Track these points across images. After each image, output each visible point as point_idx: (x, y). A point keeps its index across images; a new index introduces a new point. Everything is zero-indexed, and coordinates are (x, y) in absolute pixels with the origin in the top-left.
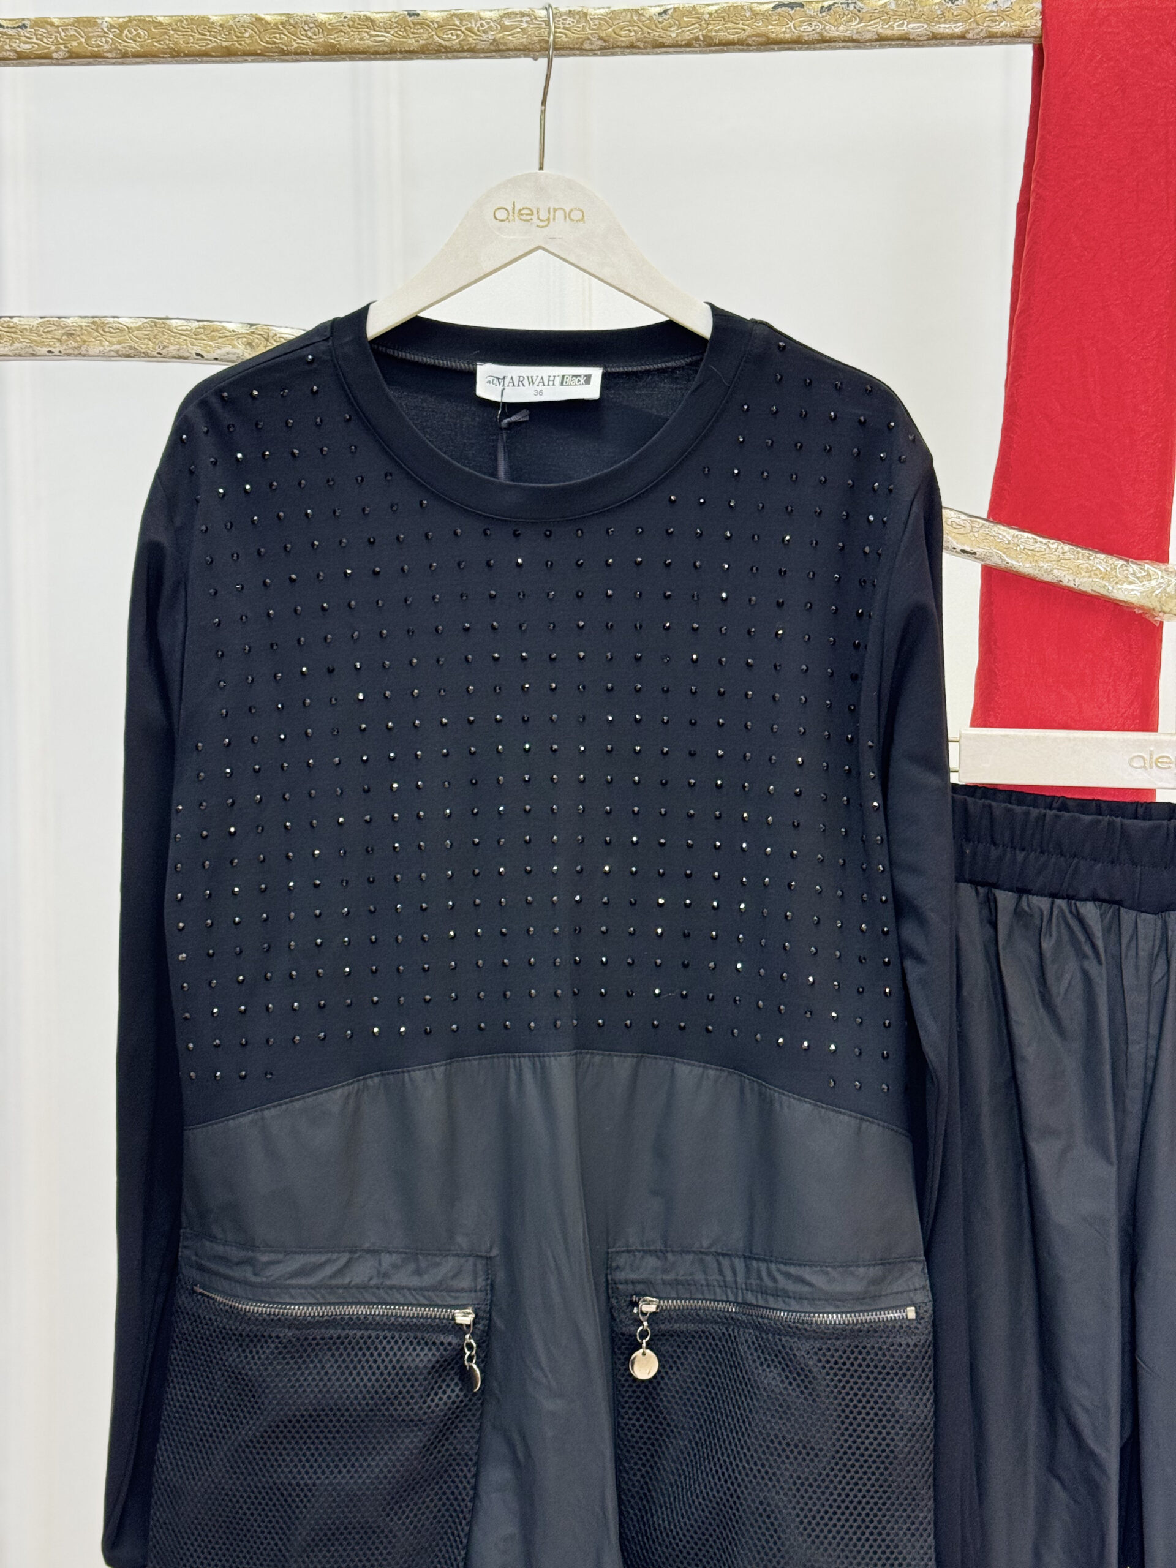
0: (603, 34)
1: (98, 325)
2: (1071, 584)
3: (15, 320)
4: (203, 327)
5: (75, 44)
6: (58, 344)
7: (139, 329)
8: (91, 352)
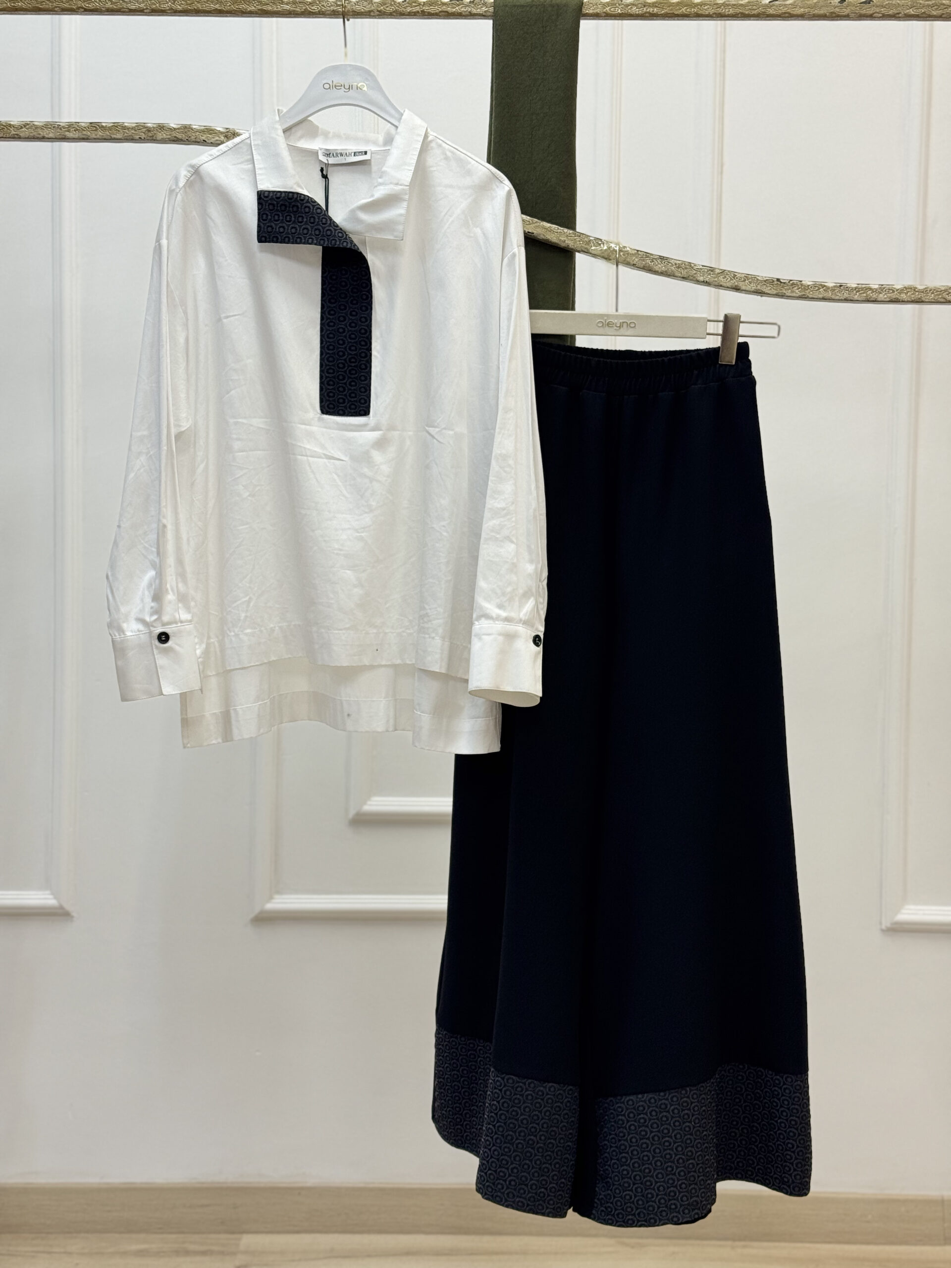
0: (379, 9)
1: (161, 127)
3: (125, 124)
4: (206, 129)
5: (154, 6)
6: (143, 134)
7: (178, 129)
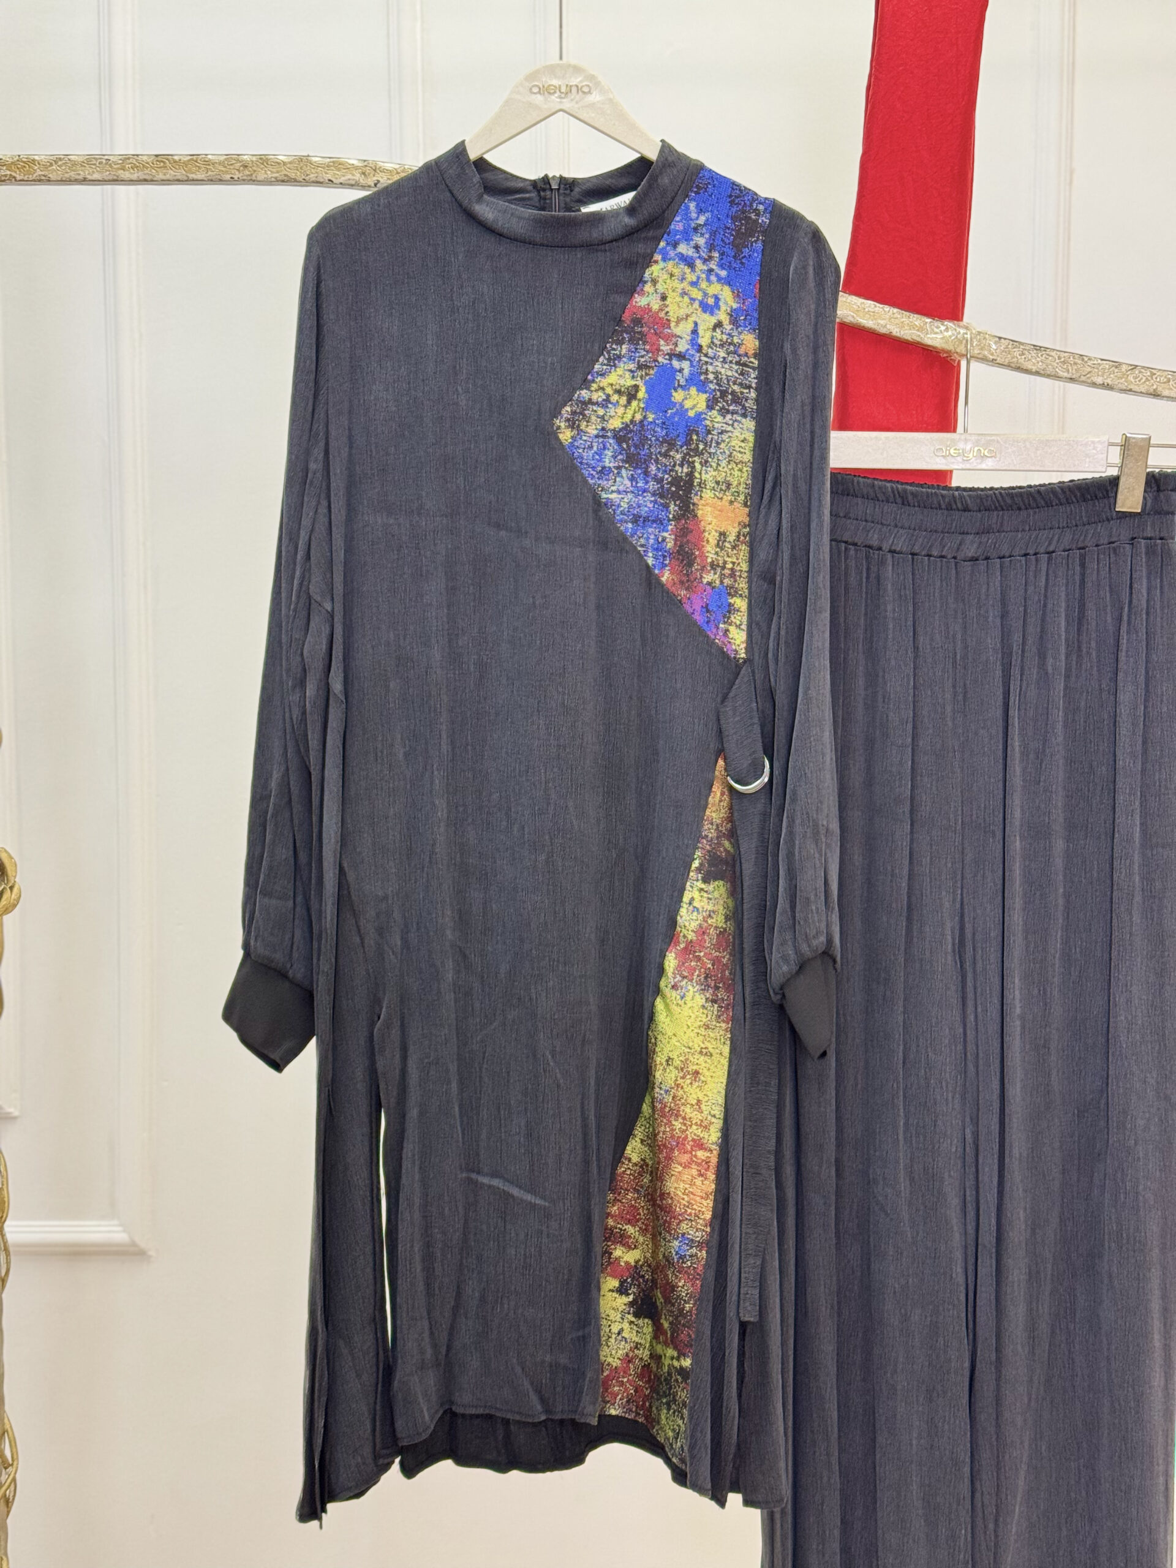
2: (898, 335)
3: (209, 157)
4: (333, 162)
6: (237, 173)
7: (290, 163)
8: (258, 179)
